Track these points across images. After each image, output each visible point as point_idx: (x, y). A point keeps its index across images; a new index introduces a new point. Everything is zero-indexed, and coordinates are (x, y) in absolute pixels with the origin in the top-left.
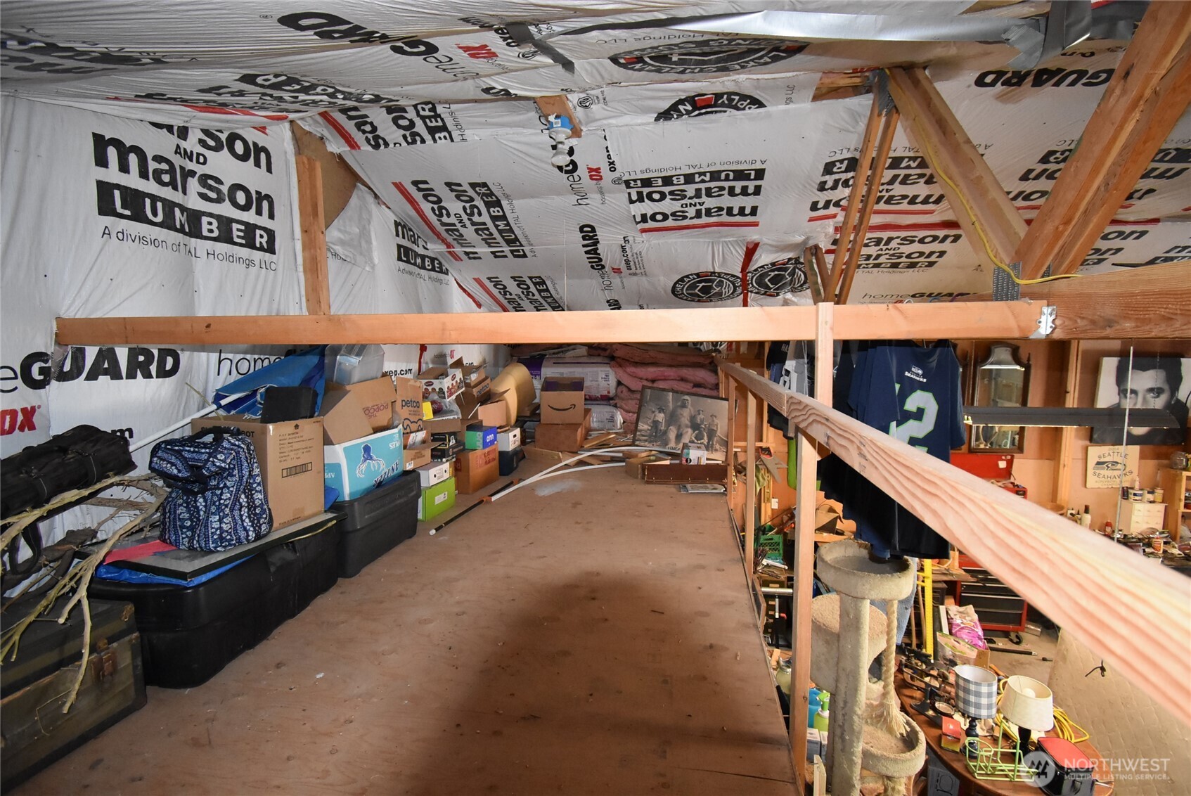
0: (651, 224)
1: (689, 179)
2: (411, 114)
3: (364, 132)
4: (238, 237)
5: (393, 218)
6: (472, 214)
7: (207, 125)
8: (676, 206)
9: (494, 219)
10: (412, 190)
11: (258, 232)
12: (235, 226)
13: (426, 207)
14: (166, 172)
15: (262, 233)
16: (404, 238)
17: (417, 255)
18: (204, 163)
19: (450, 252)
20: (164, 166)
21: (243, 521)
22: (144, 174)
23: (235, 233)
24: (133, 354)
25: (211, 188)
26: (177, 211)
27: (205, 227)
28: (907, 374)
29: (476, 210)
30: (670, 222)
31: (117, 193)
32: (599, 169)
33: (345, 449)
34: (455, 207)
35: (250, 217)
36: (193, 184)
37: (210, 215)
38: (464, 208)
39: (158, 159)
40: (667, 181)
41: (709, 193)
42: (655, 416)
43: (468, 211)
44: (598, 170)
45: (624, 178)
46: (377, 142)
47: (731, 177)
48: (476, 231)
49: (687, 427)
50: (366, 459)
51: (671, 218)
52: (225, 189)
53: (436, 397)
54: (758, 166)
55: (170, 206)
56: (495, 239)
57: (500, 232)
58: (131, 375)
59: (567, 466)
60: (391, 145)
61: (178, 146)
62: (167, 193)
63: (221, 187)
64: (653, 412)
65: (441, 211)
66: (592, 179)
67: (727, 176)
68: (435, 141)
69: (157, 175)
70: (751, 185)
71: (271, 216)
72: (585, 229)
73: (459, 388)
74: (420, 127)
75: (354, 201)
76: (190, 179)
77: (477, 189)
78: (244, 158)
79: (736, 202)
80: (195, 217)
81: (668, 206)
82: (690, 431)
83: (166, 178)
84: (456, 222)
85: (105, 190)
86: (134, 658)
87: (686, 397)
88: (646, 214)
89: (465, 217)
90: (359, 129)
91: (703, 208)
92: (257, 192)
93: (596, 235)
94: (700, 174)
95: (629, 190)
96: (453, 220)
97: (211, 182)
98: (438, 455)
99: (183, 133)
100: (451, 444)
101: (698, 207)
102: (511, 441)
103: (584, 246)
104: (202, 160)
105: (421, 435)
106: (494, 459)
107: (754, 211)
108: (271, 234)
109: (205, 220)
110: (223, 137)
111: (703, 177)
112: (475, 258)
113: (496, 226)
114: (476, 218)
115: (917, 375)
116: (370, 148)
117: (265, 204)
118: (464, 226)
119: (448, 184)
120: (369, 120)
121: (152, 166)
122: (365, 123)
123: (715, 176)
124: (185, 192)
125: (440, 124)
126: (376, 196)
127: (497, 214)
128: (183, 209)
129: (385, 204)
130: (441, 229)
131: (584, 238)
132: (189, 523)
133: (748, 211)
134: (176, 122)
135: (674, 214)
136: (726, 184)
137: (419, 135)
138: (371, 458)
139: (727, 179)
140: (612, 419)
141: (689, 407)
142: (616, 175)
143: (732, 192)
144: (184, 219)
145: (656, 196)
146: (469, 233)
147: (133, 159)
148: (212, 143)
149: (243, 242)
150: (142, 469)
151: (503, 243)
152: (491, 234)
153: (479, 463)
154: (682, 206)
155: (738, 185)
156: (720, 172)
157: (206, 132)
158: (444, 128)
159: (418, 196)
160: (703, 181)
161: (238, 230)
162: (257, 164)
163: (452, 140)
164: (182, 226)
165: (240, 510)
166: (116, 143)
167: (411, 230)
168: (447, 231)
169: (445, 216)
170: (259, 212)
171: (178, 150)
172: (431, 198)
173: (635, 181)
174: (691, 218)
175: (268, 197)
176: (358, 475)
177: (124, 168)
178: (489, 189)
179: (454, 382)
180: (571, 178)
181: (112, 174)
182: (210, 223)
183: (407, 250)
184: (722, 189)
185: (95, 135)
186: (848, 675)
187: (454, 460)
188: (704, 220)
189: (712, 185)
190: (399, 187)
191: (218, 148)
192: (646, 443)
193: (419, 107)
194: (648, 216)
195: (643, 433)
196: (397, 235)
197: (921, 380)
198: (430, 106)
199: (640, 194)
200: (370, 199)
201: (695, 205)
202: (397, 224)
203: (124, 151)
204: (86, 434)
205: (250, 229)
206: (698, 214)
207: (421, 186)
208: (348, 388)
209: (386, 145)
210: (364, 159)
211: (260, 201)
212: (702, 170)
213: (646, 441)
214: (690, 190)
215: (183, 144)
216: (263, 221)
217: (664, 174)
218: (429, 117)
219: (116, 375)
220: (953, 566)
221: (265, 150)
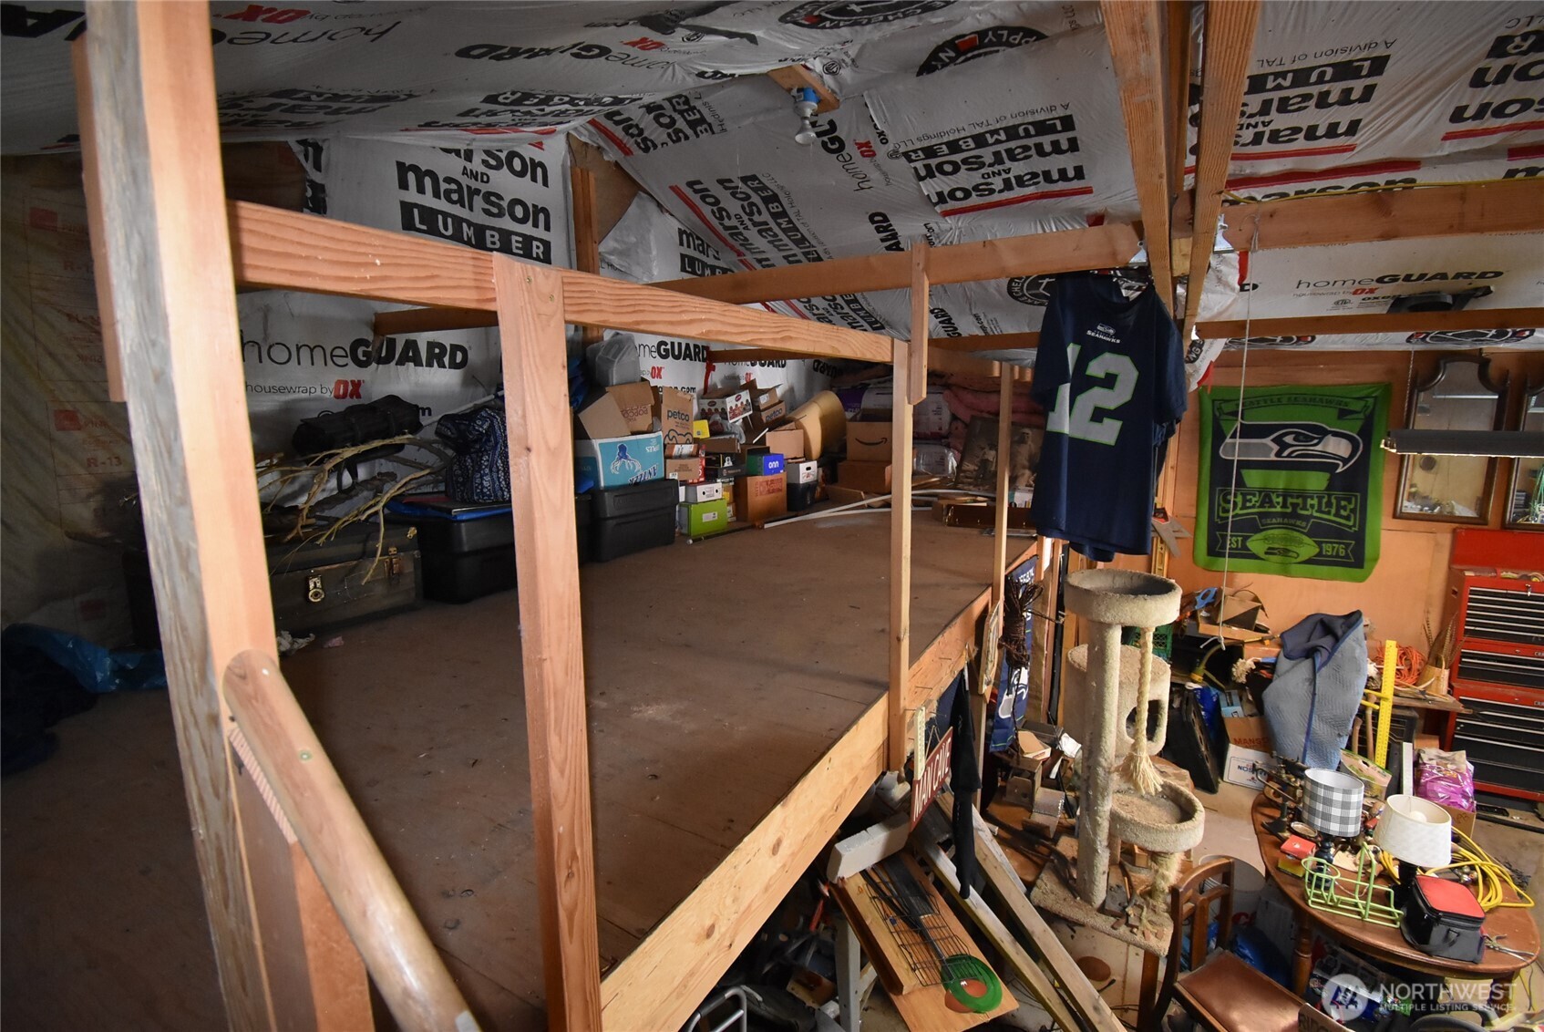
0: (951, 205)
1: (980, 141)
2: (669, 110)
3: (632, 136)
4: (517, 248)
5: (676, 225)
6: (751, 214)
7: (487, 145)
8: (976, 178)
9: (775, 216)
10: (688, 192)
11: (535, 243)
12: (514, 238)
13: (706, 210)
14: (455, 191)
15: (539, 244)
16: (689, 246)
17: (705, 265)
18: (488, 182)
19: (741, 261)
20: (454, 186)
21: (500, 483)
22: (436, 194)
23: (514, 245)
24: (431, 345)
25: (493, 204)
26: (465, 225)
27: (489, 239)
28: (1089, 333)
29: (755, 208)
30: (975, 200)
31: (416, 211)
32: (869, 142)
33: (601, 445)
34: (733, 206)
35: (527, 229)
36: (478, 201)
37: (493, 228)
38: (743, 207)
39: (449, 180)
40: (954, 147)
41: (1012, 156)
42: (985, 453)
43: (748, 210)
44: (867, 144)
45: (902, 150)
46: (647, 145)
47: (1032, 132)
48: (760, 232)
49: (1024, 467)
50: (621, 458)
51: (974, 194)
52: (505, 204)
53: (718, 418)
54: (1061, 113)
55: (458, 221)
56: (781, 240)
57: (784, 231)
58: (430, 365)
59: (869, 506)
60: (660, 146)
61: (465, 168)
62: (456, 210)
63: (502, 203)
64: (983, 449)
65: (721, 213)
66: (864, 156)
67: (1026, 130)
68: (698, 136)
69: (448, 193)
70: (1063, 139)
71: (547, 228)
72: (876, 218)
73: (745, 410)
74: (681, 124)
75: (633, 209)
76: (475, 197)
77: (749, 183)
78: (521, 174)
79: (1054, 163)
80: (480, 230)
81: (966, 179)
82: (1027, 473)
83: (455, 197)
84: (738, 224)
85: (407, 208)
86: (415, 568)
87: (1027, 430)
88: (942, 193)
89: (745, 218)
90: (627, 133)
91: (1011, 175)
92: (534, 206)
93: (891, 225)
94: (993, 133)
95: (913, 165)
96: (734, 222)
97: (493, 198)
98: (710, 475)
99: (469, 156)
100: (726, 465)
101: (1004, 176)
102: (808, 472)
103: (883, 240)
104: (485, 179)
105: (688, 449)
106: (780, 490)
107: (1079, 173)
108: (547, 245)
109: (488, 233)
110: (503, 156)
111: (996, 136)
112: (768, 266)
113: (779, 225)
114: (756, 218)
115: (1107, 334)
116: (641, 152)
117: (541, 217)
118: (746, 228)
119: (721, 182)
120: (634, 123)
121: (444, 186)
122: (631, 126)
123: (1012, 133)
124: (471, 209)
125: (698, 116)
126: (659, 205)
127: (776, 210)
128: (470, 224)
129: (667, 211)
130: (725, 234)
131: (878, 229)
132: (461, 480)
133: (1071, 173)
134: (462, 147)
135: (976, 188)
136: (1030, 142)
137: (681, 131)
138: (626, 458)
139: (1028, 135)
140: (943, 462)
141: (1029, 442)
142: (890, 147)
143: (1040, 150)
144: (471, 233)
145: (948, 168)
146: (752, 234)
147: (428, 181)
148: (493, 162)
149: (521, 252)
150: (428, 433)
151: (791, 245)
152: (775, 235)
153: (760, 489)
154: (983, 177)
155: (1046, 141)
156: (1016, 127)
157: (488, 153)
158: (702, 120)
159: (696, 198)
160: (998, 142)
161: (517, 242)
162: (534, 179)
163: (713, 133)
164: (469, 238)
165: (498, 472)
166: (415, 168)
167: (698, 238)
168: (731, 235)
169: (726, 219)
170: (536, 225)
171: (465, 172)
172: (712, 200)
173: (915, 151)
174: (1001, 191)
175: (544, 210)
176: (613, 471)
177: (421, 190)
178: (760, 182)
179: (739, 403)
180: (840, 158)
181: (412, 196)
182: (493, 236)
183: (692, 260)
184: (1026, 148)
185: (398, 163)
187: (732, 484)
188: (1018, 192)
189: (1012, 144)
190: (675, 189)
191: (498, 167)
192: (971, 487)
193: (674, 101)
194: (946, 193)
195: (968, 474)
196: (681, 244)
197: (1113, 340)
198: (683, 99)
199: (927, 167)
200: (652, 207)
201: (999, 174)
202: (681, 232)
203: (421, 175)
204: (393, 400)
205: (528, 240)
206: (1008, 186)
207: (697, 187)
208: (607, 389)
209: (655, 146)
210: (639, 165)
211: (537, 214)
212: (991, 128)
213: (970, 484)
214: (987, 154)
215: (469, 166)
216: (540, 233)
218: (686, 111)
219: (418, 363)
220: (1437, 690)
221: (541, 165)
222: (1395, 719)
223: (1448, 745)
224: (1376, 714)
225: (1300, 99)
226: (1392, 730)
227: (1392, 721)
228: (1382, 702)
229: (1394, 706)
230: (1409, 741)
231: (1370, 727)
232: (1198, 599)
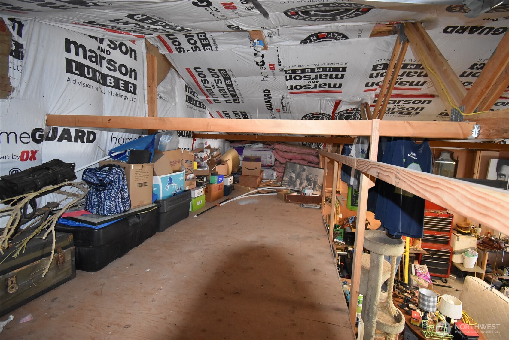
0: (294, 90)
1: (313, 70)
2: (196, 38)
3: (175, 45)
4: (122, 86)
5: (185, 83)
6: (218, 83)
7: (111, 38)
8: (306, 82)
9: (227, 85)
10: (194, 72)
11: (130, 85)
12: (121, 82)
13: (199, 79)
14: (94, 57)
15: (132, 85)
16: (189, 92)
17: (194, 100)
18: (109, 54)
19: (207, 100)
20: (93, 54)
21: (119, 204)
22: (85, 57)
24: (77, 132)
25: (112, 65)
26: (98, 73)
27: (108, 81)
28: (409, 155)
29: (220, 81)
30: (303, 90)
31: (74, 64)
32: (274, 64)
33: (161, 178)
34: (211, 79)
35: (127, 78)
36: (104, 63)
37: (111, 76)
38: (215, 80)
39: (91, 51)
40: (303, 71)
41: (321, 77)
42: (291, 174)
43: (217, 82)
44: (273, 65)
45: (285, 69)
46: (180, 50)
47: (331, 70)
48: (219, 90)
49: (304, 179)
50: (170, 183)
51: (303, 88)
52: (117, 66)
53: (199, 161)
54: (344, 66)
55: (95, 71)
56: (227, 94)
57: (229, 91)
58: (76, 141)
59: (252, 194)
60: (186, 51)
61: (99, 46)
62: (94, 65)
63: (115, 65)
64: (290, 173)
65: (205, 81)
66: (270, 69)
67: (330, 69)
68: (205, 50)
69: (90, 58)
70: (340, 74)
71: (136, 79)
72: (266, 91)
73: (209, 157)
74: (199, 44)
75: (169, 75)
76: (103, 61)
77: (221, 72)
78: (125, 53)
79: (333, 82)
80: (104, 77)
81: (303, 82)
82: (306, 181)
83: (94, 59)
84: (211, 87)
85: (69, 62)
86: (72, 257)
87: (305, 167)
88: (292, 86)
89: (215, 84)
90: (173, 44)
91: (318, 84)
92: (130, 68)
93: (270, 94)
94: (318, 68)
95: (286, 75)
96: (210, 85)
97: (111, 62)
98: (199, 185)
99: (101, 41)
100: (204, 180)
101: (316, 83)
102: (229, 181)
103: (265, 99)
104: (108, 53)
105: (192, 176)
106: (222, 189)
107: (340, 86)
108: (135, 86)
109: (108, 78)
110: (118, 44)
111: (319, 70)
112: (218, 103)
113: (228, 89)
114: (220, 85)
115: (413, 156)
116: (177, 52)
117: (133, 73)
118: (214, 88)
119: (209, 70)
120: (177, 40)
121: (88, 54)
122: (176, 41)
123: (324, 69)
124: (101, 66)
125: (207, 42)
126: (178, 74)
127: (229, 83)
128: (100, 73)
129: (182, 77)
130: (205, 89)
131: (265, 95)
132: (97, 203)
133: (337, 86)
134: (99, 36)
135: (305, 86)
136: (329, 73)
137: (198, 47)
138: (172, 183)
139: (329, 71)
140: (272, 175)
141: (306, 171)
142: (281, 67)
143: (331, 77)
144: (100, 77)
145: (298, 78)
146: (216, 91)
147: (81, 50)
148: (113, 46)
149: (124, 89)
150: (79, 180)
151: (230, 96)
152: (226, 92)
153: (215, 190)
154: (309, 83)
155: (334, 74)
156: (326, 68)
157: (111, 41)
158: (209, 45)
159: (196, 74)
160: (319, 72)
162: (131, 56)
163: (212, 50)
164: (99, 80)
165: (118, 199)
166: (74, 43)
167: (192, 89)
168: (207, 90)
169: (207, 84)
170: (131, 77)
171: (99, 48)
172: (201, 76)
173: (289, 70)
174: (312, 88)
175: (134, 71)
176: (166, 190)
177: (77, 54)
178: (226, 72)
179: (207, 155)
180: (261, 68)
181: (72, 56)
182: (111, 80)
183: (190, 97)
184: (327, 75)
185: (66, 39)
186: (372, 288)
187: (205, 187)
188: (318, 89)
189: (323, 73)
190: (188, 70)
191: (115, 49)
192: (287, 186)
193: (199, 35)
194: (294, 86)
195: (286, 181)
196: (186, 91)
197: (415, 158)
198: (204, 34)
199: (291, 77)
200: (176, 75)
201: (314, 82)
202: (186, 86)
203: (77, 46)
204: (57, 163)
205: (127, 83)
206: (315, 87)
207: (198, 70)
208: (164, 153)
209: (184, 51)
210: (174, 57)
211: (131, 72)
212: (319, 67)
213: (286, 185)
214: (313, 75)
215: (101, 46)
216: (132, 80)
217: (302, 68)
218: (203, 39)
219: (70, 140)
220: (419, 247)
221: (134, 50)
222: (410, 257)
223: (421, 263)
224: (405, 256)
225: (414, 73)
226: (409, 261)
227: (409, 258)
228: (406, 252)
229: (410, 253)
230: (413, 263)
231: (404, 260)
232: (350, 220)
